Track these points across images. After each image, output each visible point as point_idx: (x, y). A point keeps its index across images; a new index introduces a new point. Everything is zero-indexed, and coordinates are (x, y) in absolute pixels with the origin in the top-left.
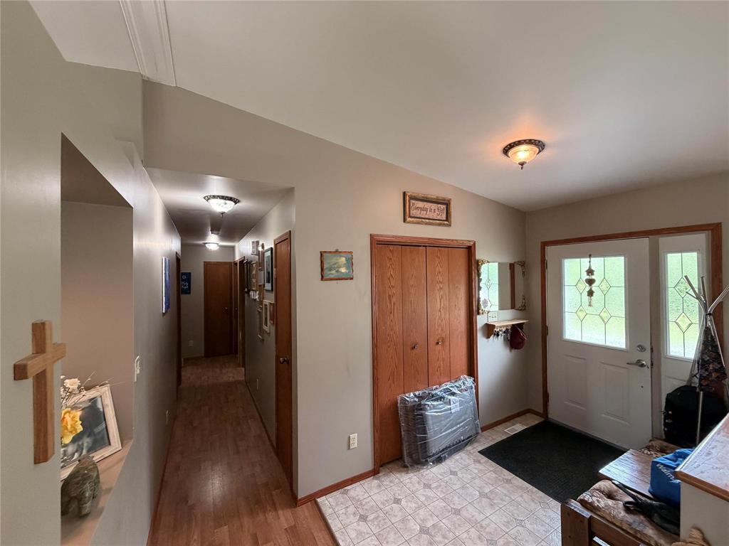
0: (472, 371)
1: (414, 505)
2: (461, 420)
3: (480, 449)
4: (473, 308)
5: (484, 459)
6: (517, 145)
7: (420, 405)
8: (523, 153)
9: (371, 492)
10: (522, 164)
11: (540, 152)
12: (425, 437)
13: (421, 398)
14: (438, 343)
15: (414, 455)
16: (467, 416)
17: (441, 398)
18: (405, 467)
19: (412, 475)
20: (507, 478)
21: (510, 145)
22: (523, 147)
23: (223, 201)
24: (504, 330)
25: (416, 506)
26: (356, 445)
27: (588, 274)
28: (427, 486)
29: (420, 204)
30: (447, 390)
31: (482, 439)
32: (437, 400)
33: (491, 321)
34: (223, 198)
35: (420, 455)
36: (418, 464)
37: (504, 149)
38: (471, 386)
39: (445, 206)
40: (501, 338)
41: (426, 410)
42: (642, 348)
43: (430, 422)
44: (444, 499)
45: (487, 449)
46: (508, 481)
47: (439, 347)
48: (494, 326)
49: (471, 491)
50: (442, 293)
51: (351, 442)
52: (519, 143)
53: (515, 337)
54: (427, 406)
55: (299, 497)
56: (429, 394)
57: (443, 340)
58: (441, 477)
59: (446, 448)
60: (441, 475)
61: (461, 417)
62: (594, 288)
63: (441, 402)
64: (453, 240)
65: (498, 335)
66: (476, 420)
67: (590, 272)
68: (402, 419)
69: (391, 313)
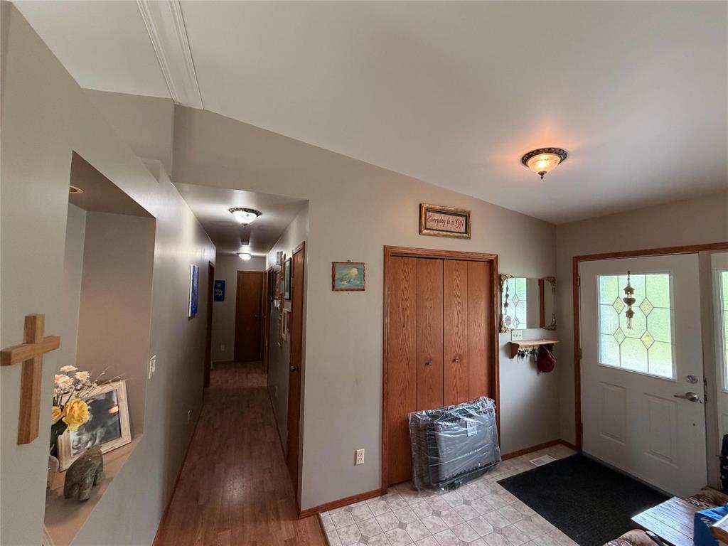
0: (493, 392)
1: (420, 532)
2: (479, 444)
3: (499, 479)
4: (494, 325)
5: (502, 490)
6: (536, 154)
7: (432, 424)
8: (542, 162)
9: (376, 513)
10: (542, 174)
11: (562, 161)
12: (437, 460)
13: (434, 417)
14: (454, 360)
15: (425, 479)
16: (485, 441)
17: (456, 419)
18: (416, 490)
19: (421, 499)
20: (526, 514)
21: (528, 154)
22: (543, 156)
23: (246, 213)
24: (530, 350)
25: (423, 533)
26: (363, 461)
27: (626, 293)
28: (437, 513)
29: (437, 216)
30: (463, 412)
31: (503, 468)
32: (451, 421)
33: (515, 340)
34: (245, 210)
35: (431, 480)
36: (429, 488)
37: (523, 159)
38: (491, 409)
39: (464, 218)
40: (527, 359)
41: (439, 431)
42: (693, 380)
43: (443, 444)
44: (453, 530)
45: (507, 479)
46: (528, 518)
47: (456, 365)
48: (517, 346)
49: (485, 524)
50: (459, 308)
51: (358, 458)
52: (538, 152)
53: (542, 359)
54: (440, 427)
55: (302, 510)
56: (443, 413)
57: (461, 358)
58: (453, 506)
59: (461, 474)
60: (453, 503)
61: (478, 442)
62: (634, 308)
63: (456, 424)
64: (472, 253)
65: (523, 355)
66: (496, 446)
67: (629, 290)
68: (413, 439)
69: (404, 326)
